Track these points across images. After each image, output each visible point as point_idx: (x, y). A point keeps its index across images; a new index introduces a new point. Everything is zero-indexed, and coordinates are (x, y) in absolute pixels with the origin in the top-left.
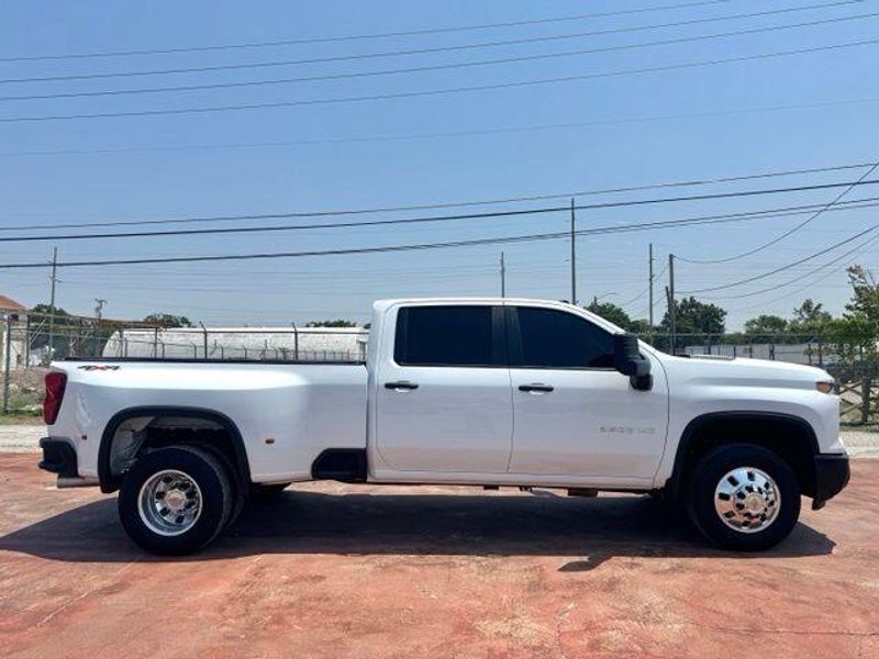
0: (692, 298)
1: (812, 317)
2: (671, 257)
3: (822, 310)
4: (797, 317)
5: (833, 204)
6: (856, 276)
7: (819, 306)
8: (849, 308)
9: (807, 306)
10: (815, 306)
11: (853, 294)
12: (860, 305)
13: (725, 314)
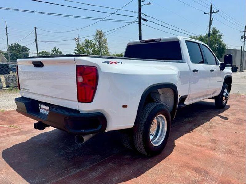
0: (18, 43)
1: (57, 52)
2: (35, 27)
3: (59, 50)
4: (52, 52)
5: (104, 19)
6: (77, 41)
7: (58, 49)
8: (75, 50)
9: (55, 49)
10: (57, 49)
11: (76, 46)
12: (78, 50)
13: (29, 50)
